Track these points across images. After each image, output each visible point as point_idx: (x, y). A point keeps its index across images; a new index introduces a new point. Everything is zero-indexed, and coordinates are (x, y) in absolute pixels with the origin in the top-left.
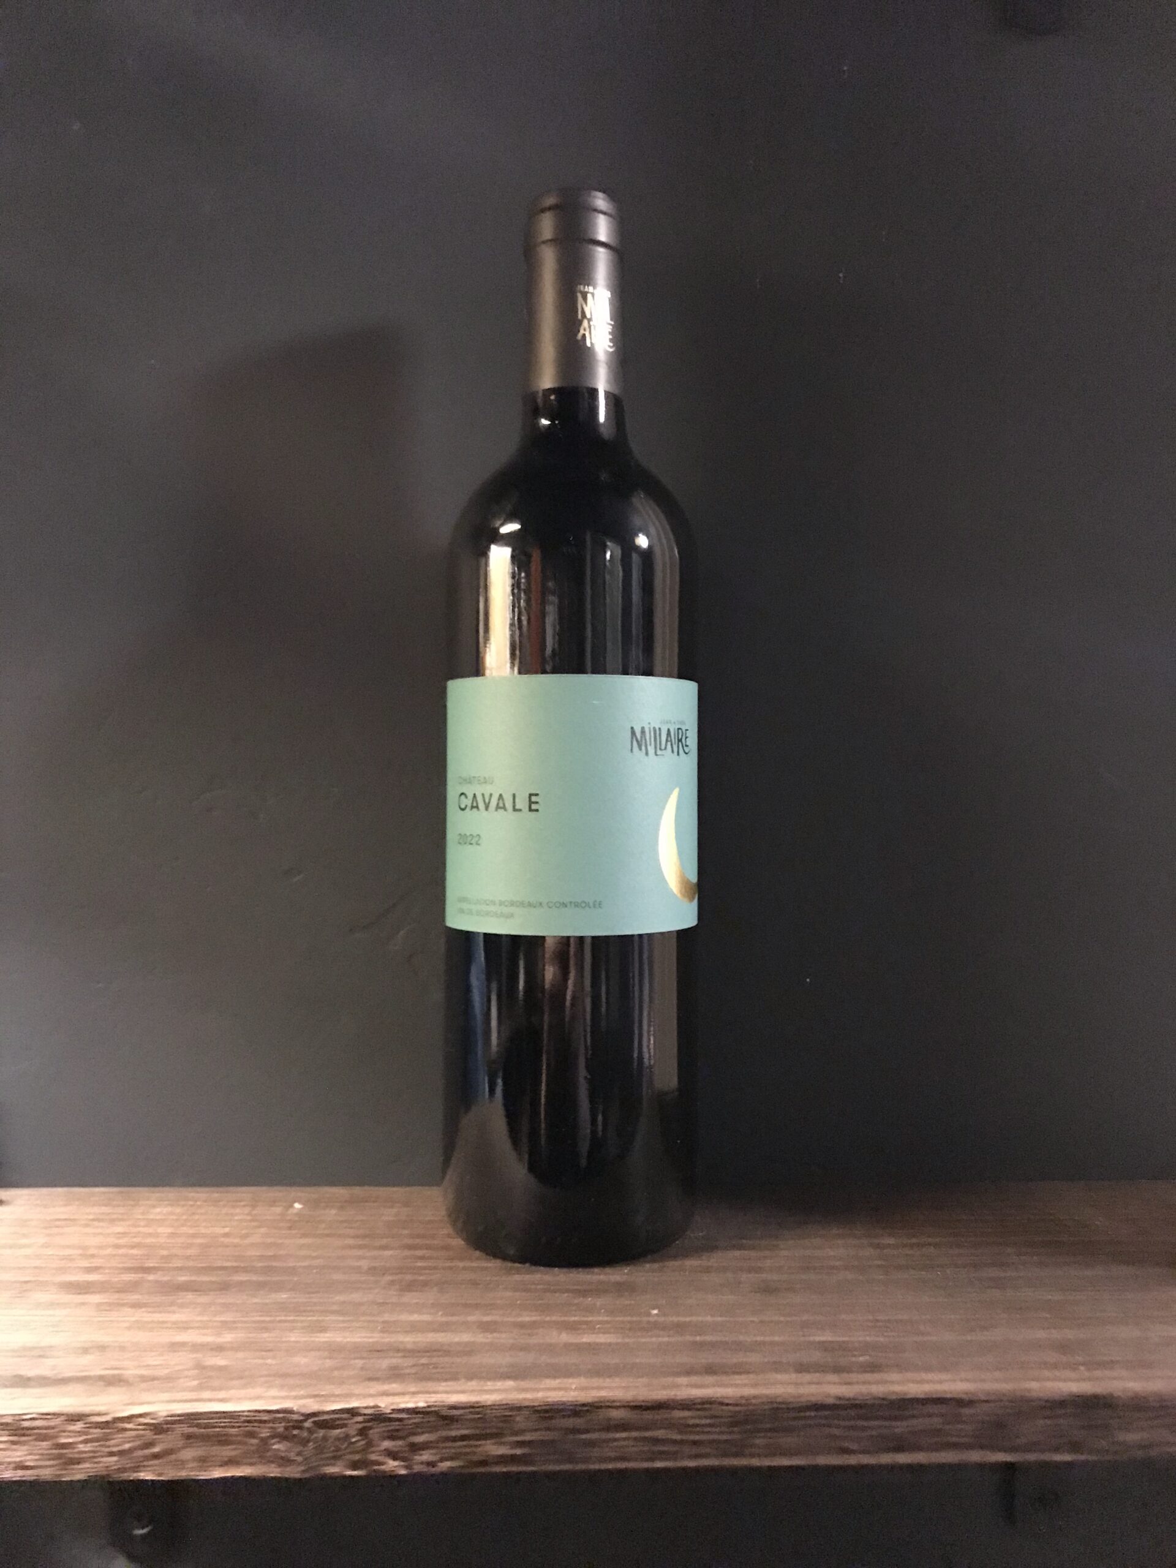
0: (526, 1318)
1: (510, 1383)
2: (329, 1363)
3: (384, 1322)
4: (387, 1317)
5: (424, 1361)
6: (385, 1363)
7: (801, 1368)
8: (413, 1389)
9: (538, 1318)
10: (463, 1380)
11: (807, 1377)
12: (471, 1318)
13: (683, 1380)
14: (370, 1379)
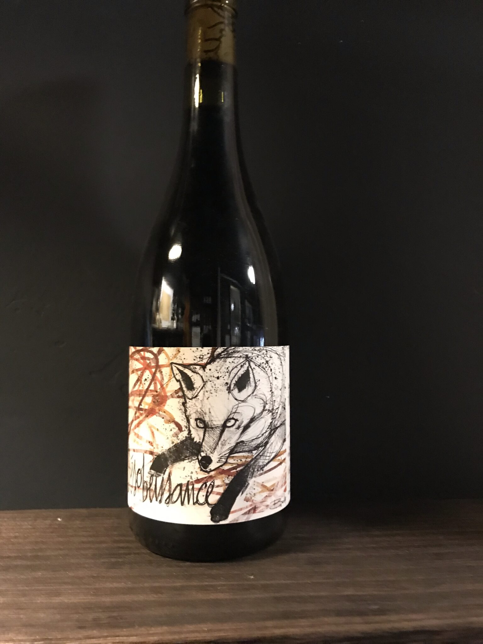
0: (178, 584)
1: (165, 628)
2: (58, 617)
3: (95, 589)
4: (97, 586)
5: (115, 614)
6: (91, 616)
7: (339, 613)
8: (106, 634)
9: (185, 584)
10: (137, 627)
11: (342, 620)
12: (146, 585)
13: (269, 623)
14: (81, 628)
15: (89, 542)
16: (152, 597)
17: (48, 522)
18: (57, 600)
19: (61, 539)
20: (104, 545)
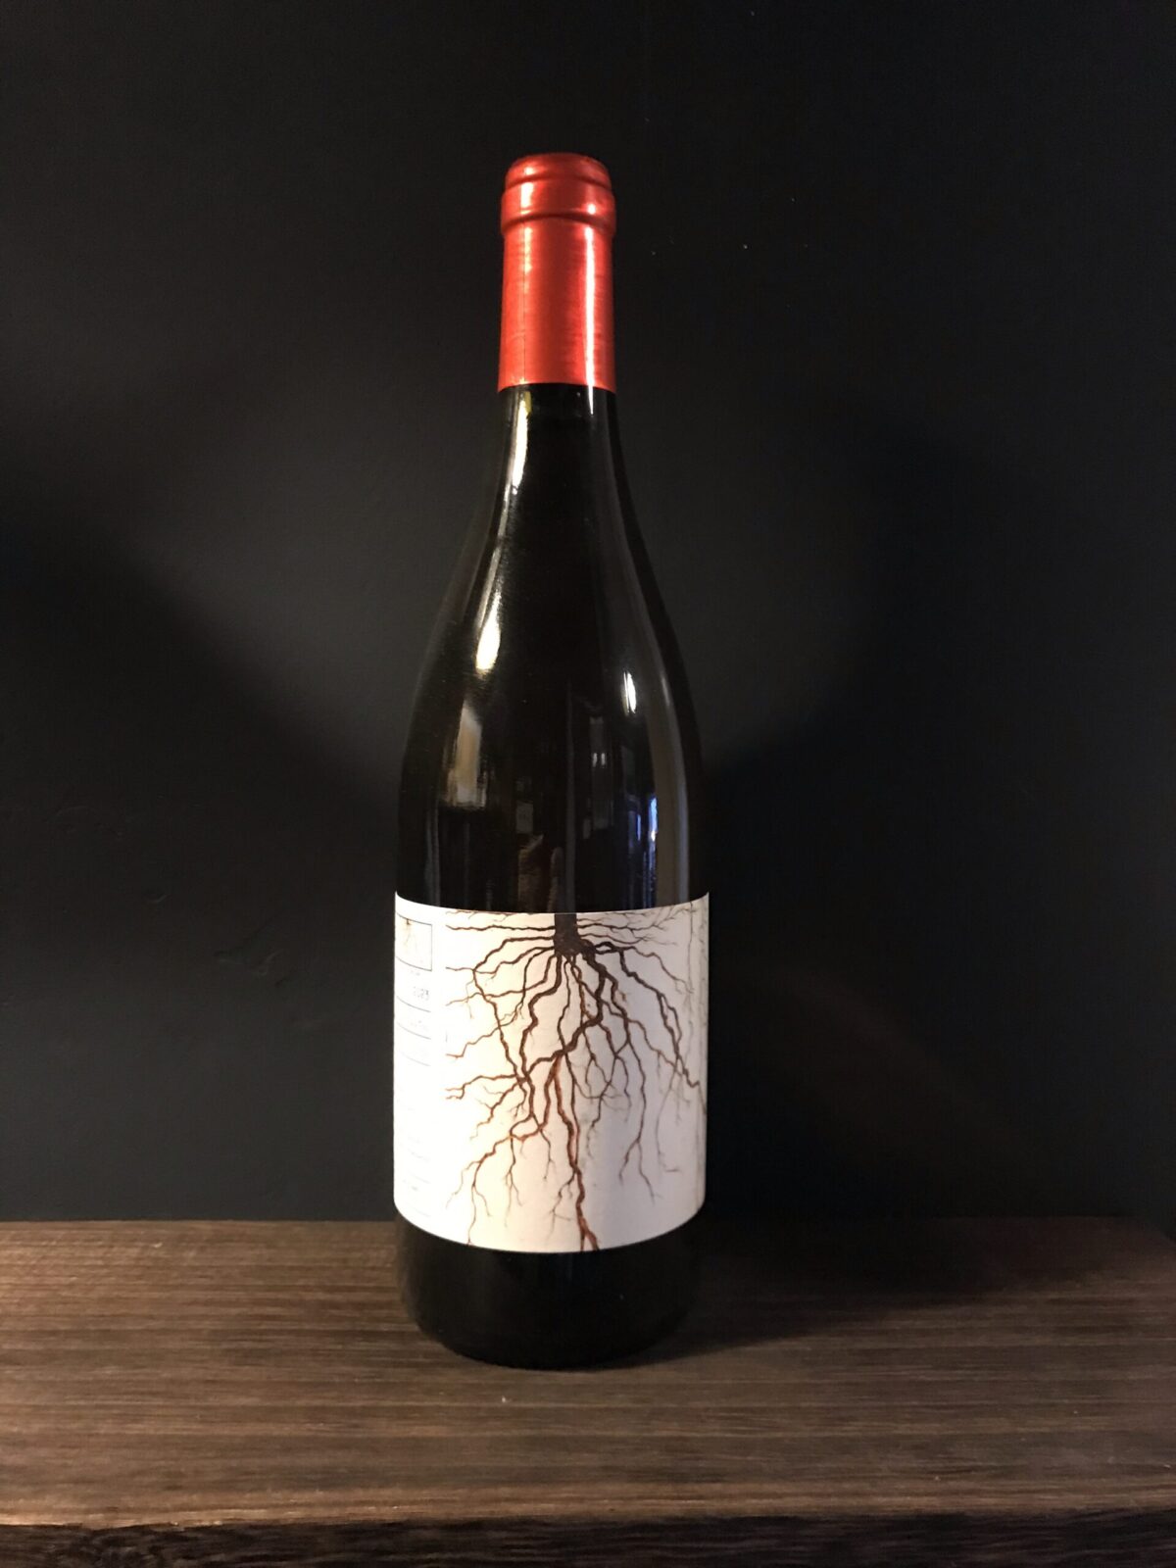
15: (207, 1303)
16: (307, 1429)
17: (134, 1252)
18: (135, 1429)
19: (155, 1295)
20: (234, 1311)
